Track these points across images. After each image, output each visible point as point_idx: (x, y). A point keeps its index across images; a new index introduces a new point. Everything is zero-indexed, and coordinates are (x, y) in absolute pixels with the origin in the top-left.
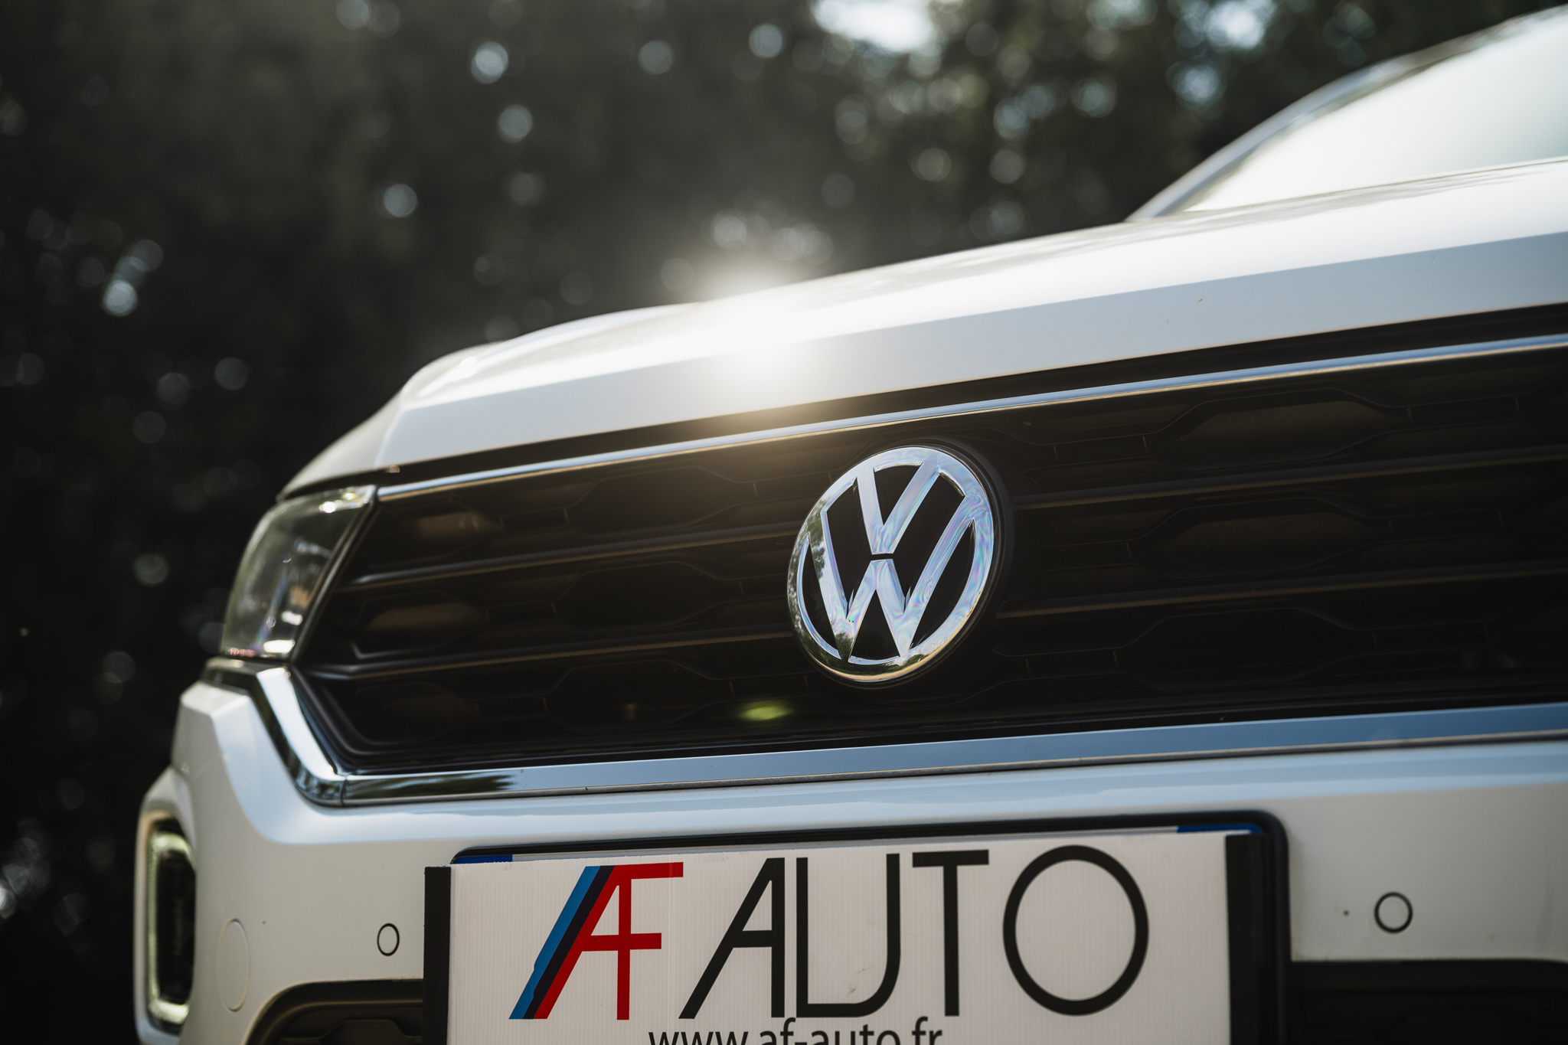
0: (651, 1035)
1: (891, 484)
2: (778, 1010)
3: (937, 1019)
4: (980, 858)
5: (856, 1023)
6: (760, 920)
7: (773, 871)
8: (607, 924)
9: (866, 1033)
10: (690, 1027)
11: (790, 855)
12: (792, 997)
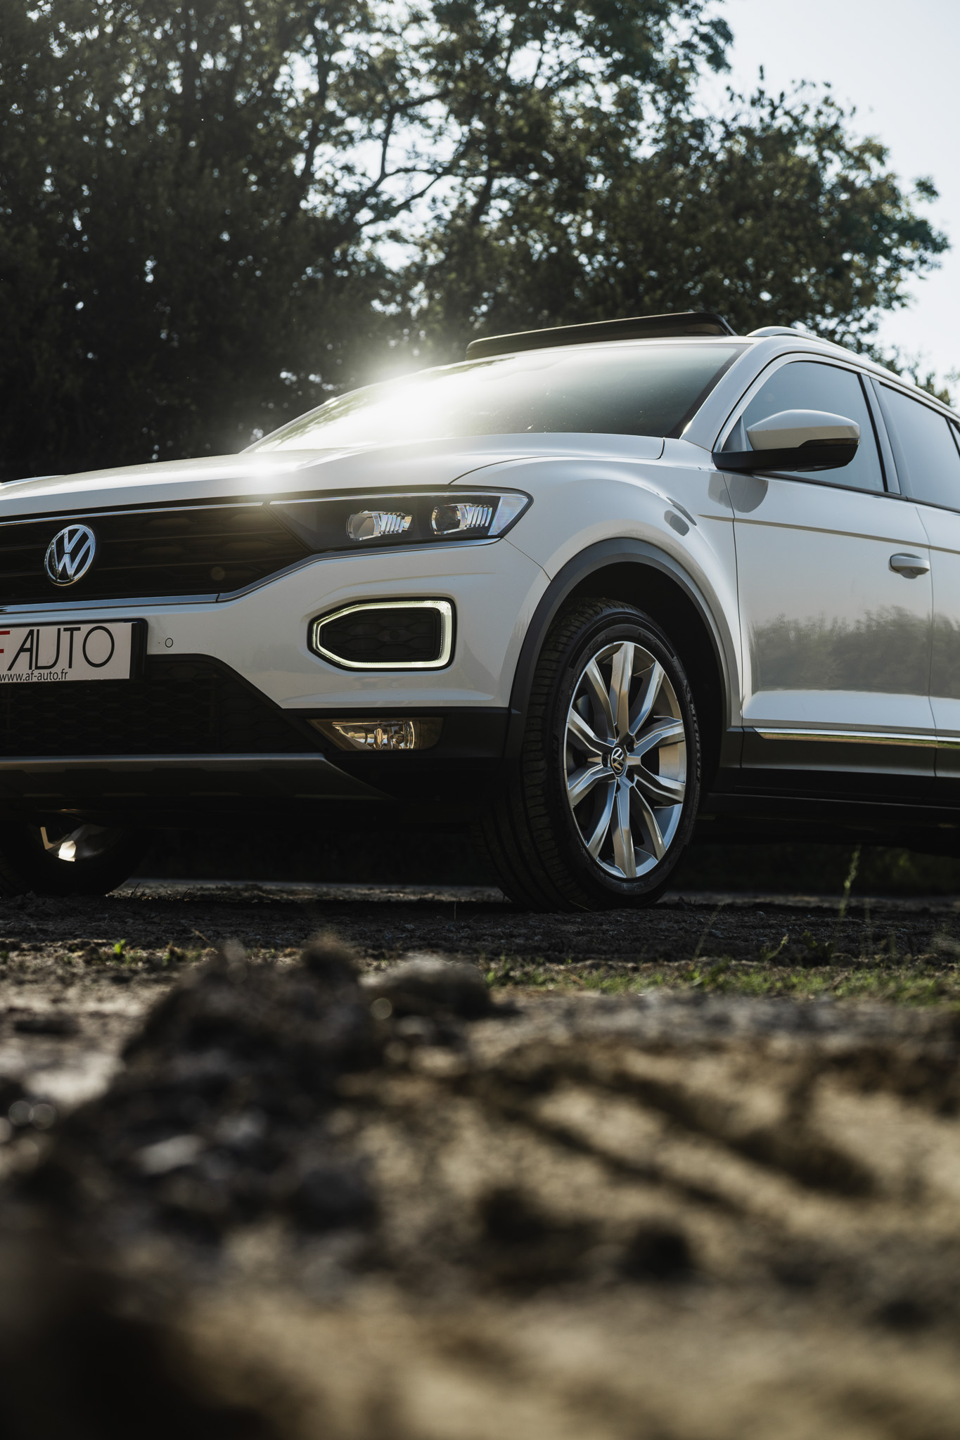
1: (72, 533)
2: (30, 668)
3: (67, 669)
4: (79, 629)
5: (48, 671)
6: (28, 645)
7: (31, 632)
9: (50, 673)
10: (9, 673)
11: (35, 629)
12: (34, 664)
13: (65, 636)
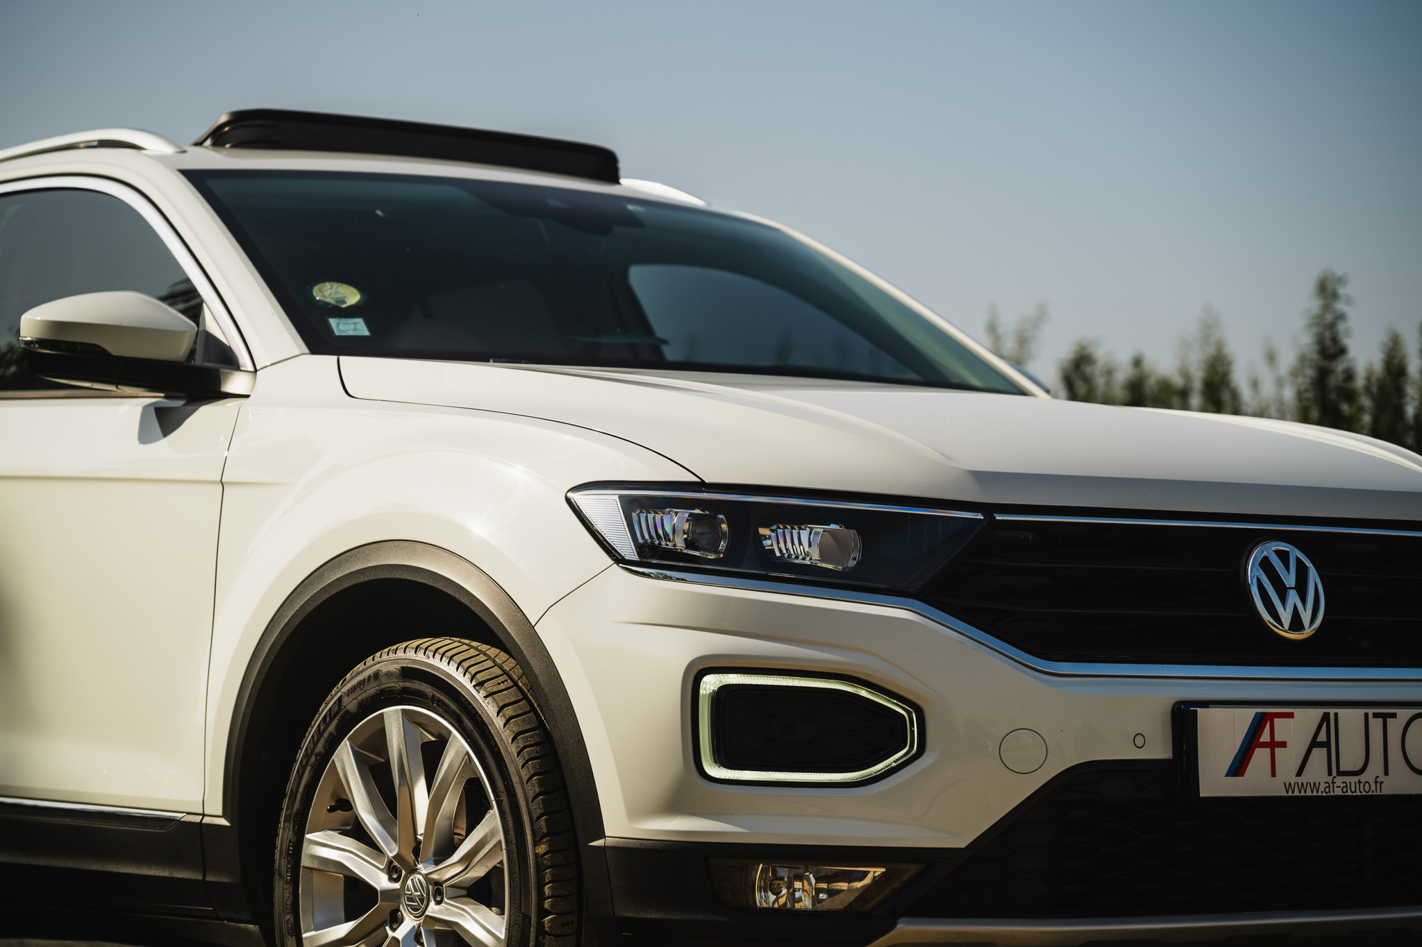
0: (1285, 783)
2: (1330, 774)
3: (1382, 778)
4: (1394, 716)
5: (1357, 779)
6: (1322, 737)
7: (1326, 717)
8: (1265, 737)
9: (1360, 782)
10: (1299, 780)
11: (1332, 711)
12: (1335, 768)
13: (1376, 725)
